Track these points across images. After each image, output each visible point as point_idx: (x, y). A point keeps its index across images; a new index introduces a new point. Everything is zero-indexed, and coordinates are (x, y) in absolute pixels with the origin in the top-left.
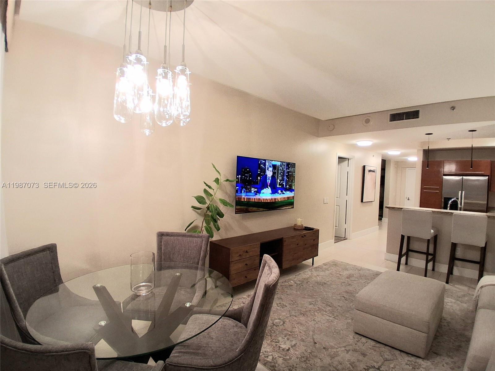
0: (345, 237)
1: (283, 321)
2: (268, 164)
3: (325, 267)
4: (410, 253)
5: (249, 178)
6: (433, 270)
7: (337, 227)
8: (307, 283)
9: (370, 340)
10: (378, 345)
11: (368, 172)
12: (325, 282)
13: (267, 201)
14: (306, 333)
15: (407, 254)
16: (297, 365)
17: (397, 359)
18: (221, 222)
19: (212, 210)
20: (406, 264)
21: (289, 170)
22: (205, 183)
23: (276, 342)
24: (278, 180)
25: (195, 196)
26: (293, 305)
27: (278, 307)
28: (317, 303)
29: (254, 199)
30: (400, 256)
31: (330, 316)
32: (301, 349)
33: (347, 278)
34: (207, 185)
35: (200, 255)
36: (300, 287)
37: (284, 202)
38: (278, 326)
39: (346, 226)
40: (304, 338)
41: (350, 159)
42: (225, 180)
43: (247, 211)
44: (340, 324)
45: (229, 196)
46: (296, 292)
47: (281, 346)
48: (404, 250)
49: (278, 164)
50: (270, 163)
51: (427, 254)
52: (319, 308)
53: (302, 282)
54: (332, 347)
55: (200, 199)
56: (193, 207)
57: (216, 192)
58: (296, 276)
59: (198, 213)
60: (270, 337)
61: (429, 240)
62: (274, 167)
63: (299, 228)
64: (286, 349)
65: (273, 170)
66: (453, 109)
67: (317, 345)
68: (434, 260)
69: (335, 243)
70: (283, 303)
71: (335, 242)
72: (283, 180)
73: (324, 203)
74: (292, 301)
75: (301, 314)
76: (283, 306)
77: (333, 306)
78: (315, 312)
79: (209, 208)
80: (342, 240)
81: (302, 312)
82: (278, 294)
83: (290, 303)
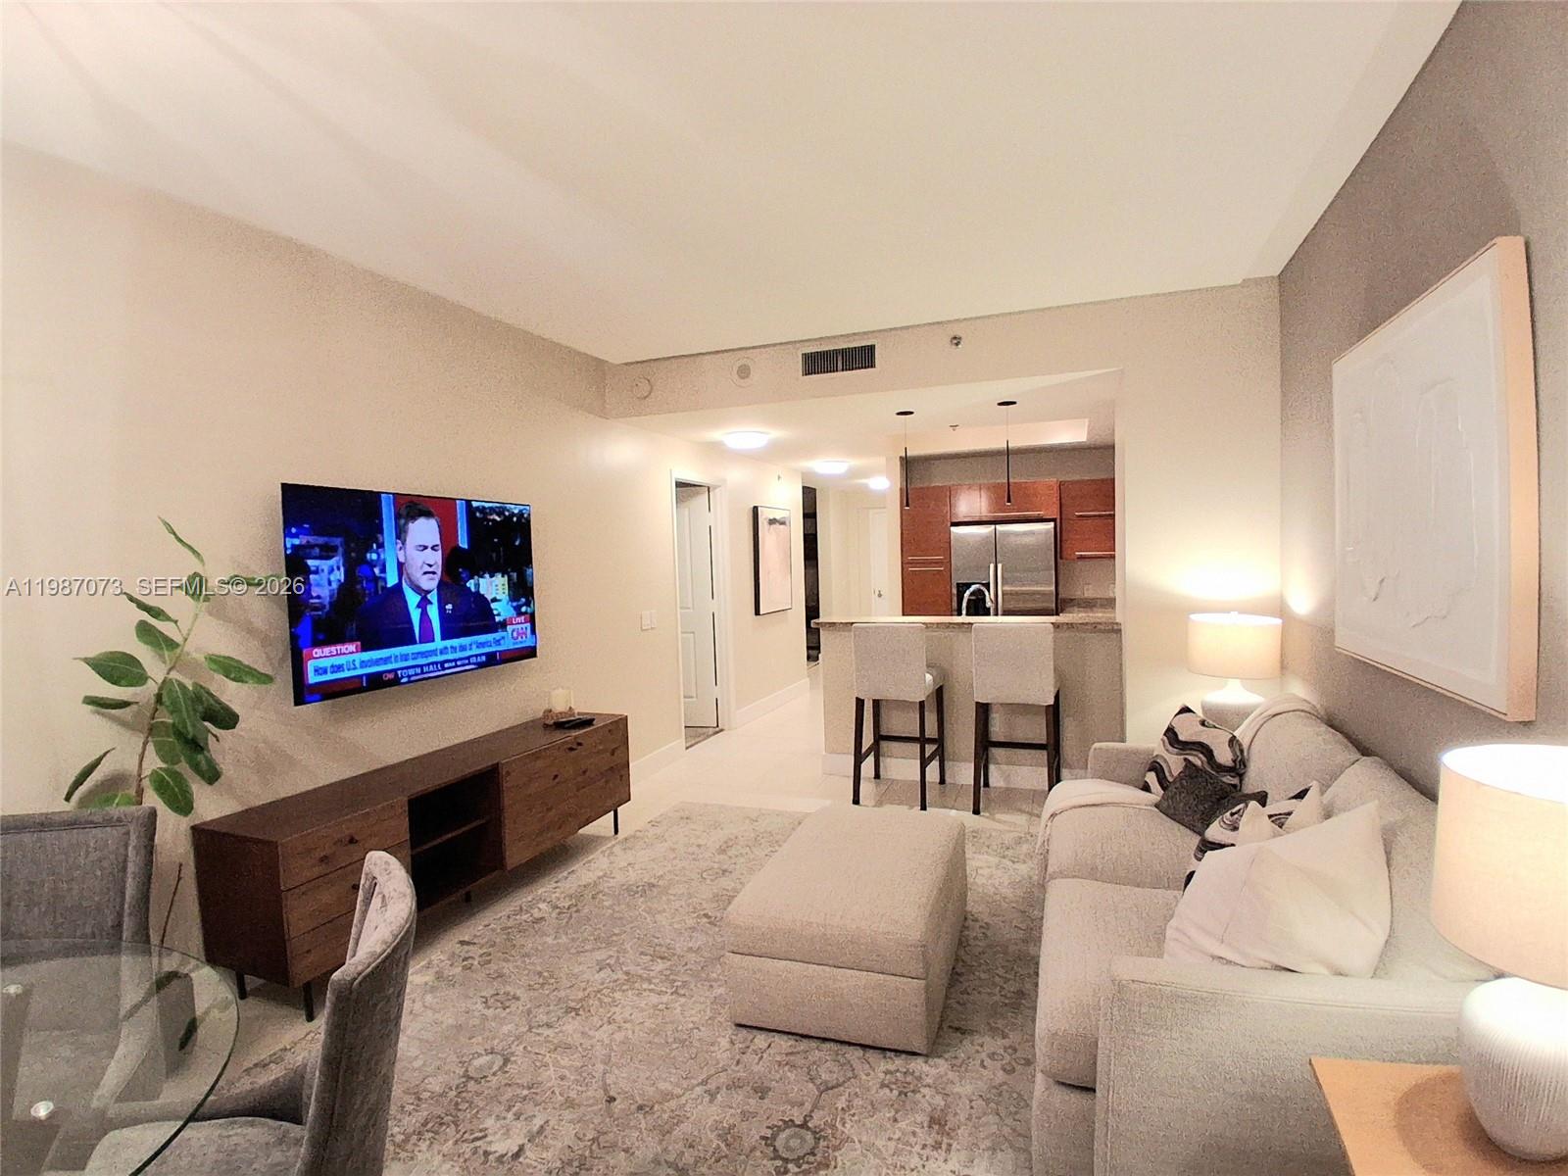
0: (718, 726)
1: (503, 1055)
3: (653, 830)
4: (885, 746)
6: (942, 781)
7: (692, 697)
8: (594, 897)
9: (777, 1038)
10: (804, 1045)
11: (766, 523)
12: (652, 880)
14: (581, 1074)
15: (876, 749)
17: (855, 1077)
18: (223, 746)
19: (174, 702)
20: (877, 776)
22: (133, 600)
23: (475, 1139)
26: (541, 986)
27: (489, 1008)
28: (622, 960)
30: (859, 759)
31: (660, 993)
32: (566, 1134)
33: (722, 851)
34: (144, 607)
36: (571, 917)
38: (485, 1077)
39: (717, 692)
40: (573, 1094)
41: (715, 488)
44: (692, 1010)
46: (555, 938)
47: (493, 1150)
48: (868, 740)
51: (922, 740)
52: (627, 973)
53: (578, 896)
54: (667, 1096)
55: (116, 667)
56: (91, 701)
57: (190, 630)
58: (557, 881)
59: (123, 724)
60: (451, 1131)
61: (922, 704)
63: (561, 722)
64: (510, 1154)
66: (957, 344)
67: (618, 1106)
68: (941, 754)
69: (687, 748)
70: (508, 988)
71: (689, 744)
73: (642, 630)
74: (540, 974)
75: (567, 1012)
76: (505, 1001)
77: (674, 955)
78: (613, 991)
79: (165, 699)
80: (709, 736)
81: (573, 1004)
82: (489, 962)
83: (532, 983)
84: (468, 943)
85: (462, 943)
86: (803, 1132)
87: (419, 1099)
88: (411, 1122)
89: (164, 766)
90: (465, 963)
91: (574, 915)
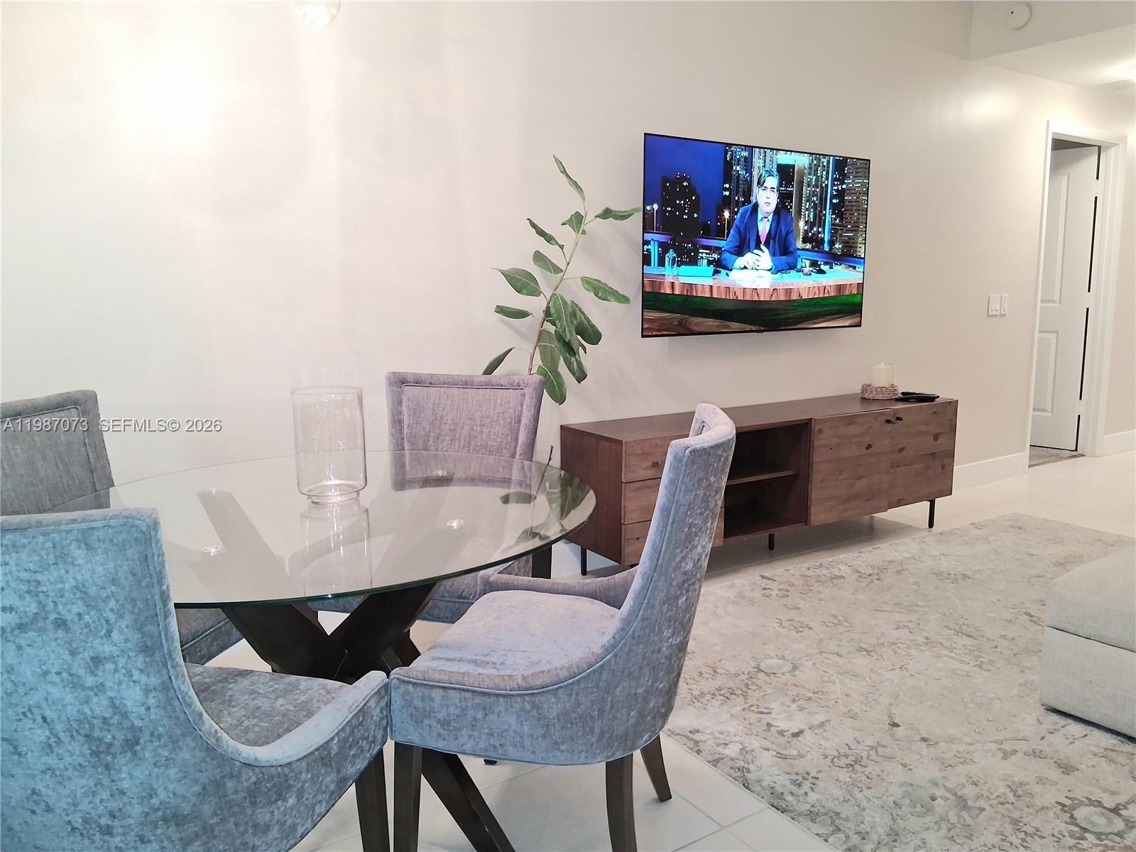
0: (1076, 450)
1: (792, 663)
2: (762, 161)
3: (976, 532)
5: (689, 214)
7: (1045, 411)
8: (898, 572)
9: (1097, 733)
12: (967, 572)
13: (756, 298)
14: (867, 698)
16: (819, 772)
19: (559, 315)
21: (844, 186)
22: (533, 225)
23: (762, 713)
24: (802, 224)
25: (505, 268)
26: (835, 625)
27: (783, 628)
28: (922, 626)
29: (708, 290)
31: (962, 662)
32: (842, 736)
34: (541, 233)
35: (517, 440)
36: (871, 582)
37: (824, 302)
38: (775, 673)
39: (1081, 407)
40: (856, 710)
41: (1110, 145)
42: (600, 211)
43: (683, 331)
44: (995, 684)
46: (853, 594)
47: (775, 724)
49: (801, 161)
50: (768, 159)
52: (927, 638)
53: (881, 569)
55: (521, 282)
56: (501, 310)
57: (572, 256)
58: (860, 552)
60: (740, 701)
62: (785, 173)
63: (880, 397)
64: (790, 732)
65: (780, 185)
67: (900, 732)
69: (1030, 466)
70: (802, 619)
71: (1032, 463)
72: (819, 220)
73: (989, 316)
74: (835, 617)
75: (858, 650)
76: (799, 628)
77: (983, 636)
78: (909, 648)
79: (551, 311)
80: (1061, 459)
81: (863, 646)
82: (787, 596)
83: (826, 621)
84: (769, 579)
85: (763, 577)
87: (716, 672)
88: (708, 685)
89: (547, 364)
90: (764, 592)
91: (875, 581)
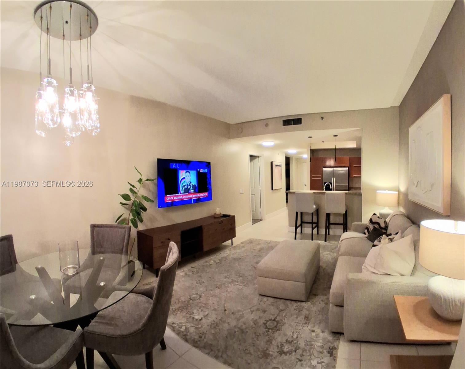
0: (261, 219)
1: (200, 295)
4: (303, 225)
6: (318, 234)
7: (254, 211)
9: (269, 298)
11: (275, 166)
14: (218, 303)
15: (301, 225)
16: (207, 331)
18: (144, 215)
19: (136, 205)
20: (301, 232)
23: (191, 314)
25: (121, 194)
26: (210, 280)
27: (197, 283)
28: (231, 276)
30: (296, 228)
31: (241, 285)
32: (213, 317)
33: (259, 251)
34: (131, 185)
36: (219, 265)
38: (195, 300)
39: (261, 210)
40: (216, 308)
42: (146, 179)
44: (248, 291)
45: (153, 193)
46: (215, 269)
47: (195, 317)
48: (299, 223)
51: (312, 223)
52: (232, 280)
53: (221, 260)
54: (239, 311)
55: (125, 197)
56: (121, 203)
57: (139, 190)
59: (126, 209)
60: (185, 310)
61: (313, 213)
63: (218, 216)
64: (199, 319)
66: (323, 119)
67: (227, 312)
68: (317, 226)
69: (252, 224)
70: (202, 280)
73: (240, 194)
75: (216, 288)
76: (201, 283)
77: (245, 276)
78: (228, 284)
79: (134, 204)
80: (258, 222)
81: (218, 286)
82: (198, 273)
86: (274, 321)
87: (179, 301)
88: (177, 306)
89: (133, 218)
